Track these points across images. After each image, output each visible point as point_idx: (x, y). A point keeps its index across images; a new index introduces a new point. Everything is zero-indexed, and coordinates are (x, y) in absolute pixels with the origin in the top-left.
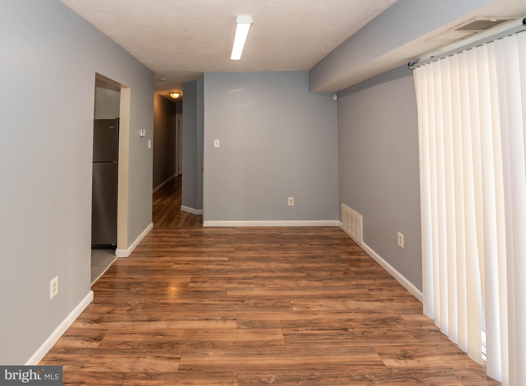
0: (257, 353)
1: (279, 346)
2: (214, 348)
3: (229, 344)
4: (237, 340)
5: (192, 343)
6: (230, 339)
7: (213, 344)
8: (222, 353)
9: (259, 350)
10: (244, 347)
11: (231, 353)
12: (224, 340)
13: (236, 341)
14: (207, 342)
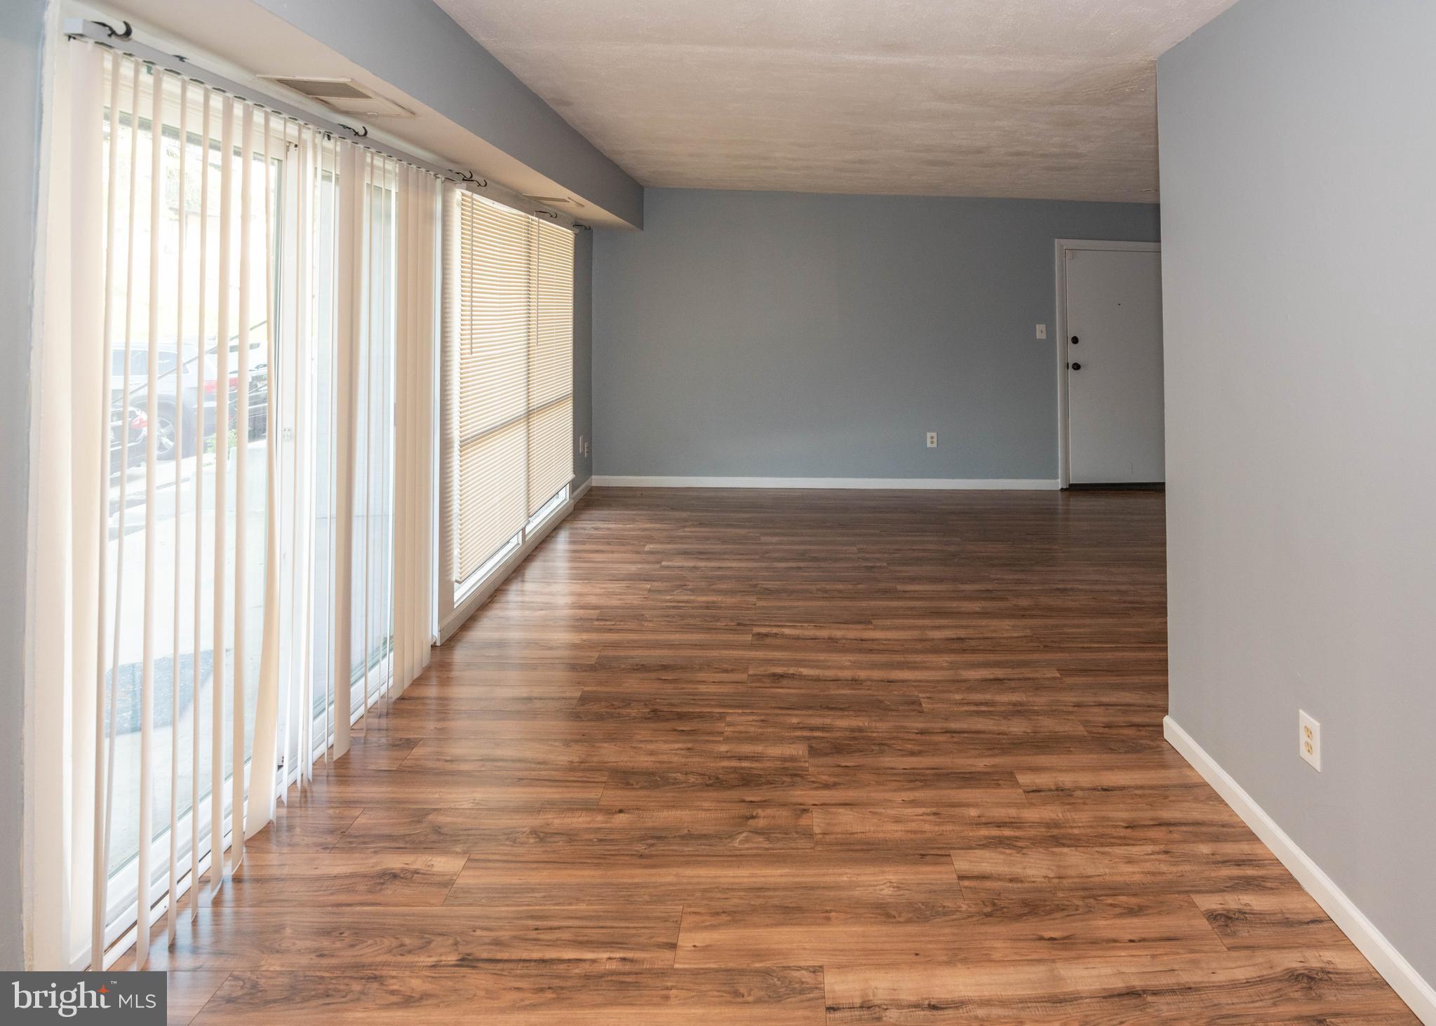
0: (766, 894)
1: (703, 912)
2: (883, 904)
3: (843, 916)
4: (820, 929)
5: (947, 918)
6: (842, 933)
7: (888, 916)
8: (857, 893)
9: (761, 901)
10: (799, 909)
11: (832, 893)
12: (857, 929)
13: (822, 924)
14: (905, 922)
